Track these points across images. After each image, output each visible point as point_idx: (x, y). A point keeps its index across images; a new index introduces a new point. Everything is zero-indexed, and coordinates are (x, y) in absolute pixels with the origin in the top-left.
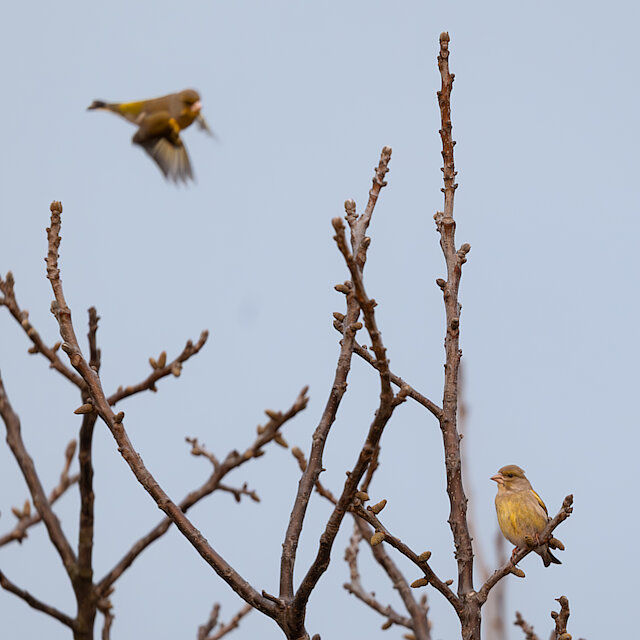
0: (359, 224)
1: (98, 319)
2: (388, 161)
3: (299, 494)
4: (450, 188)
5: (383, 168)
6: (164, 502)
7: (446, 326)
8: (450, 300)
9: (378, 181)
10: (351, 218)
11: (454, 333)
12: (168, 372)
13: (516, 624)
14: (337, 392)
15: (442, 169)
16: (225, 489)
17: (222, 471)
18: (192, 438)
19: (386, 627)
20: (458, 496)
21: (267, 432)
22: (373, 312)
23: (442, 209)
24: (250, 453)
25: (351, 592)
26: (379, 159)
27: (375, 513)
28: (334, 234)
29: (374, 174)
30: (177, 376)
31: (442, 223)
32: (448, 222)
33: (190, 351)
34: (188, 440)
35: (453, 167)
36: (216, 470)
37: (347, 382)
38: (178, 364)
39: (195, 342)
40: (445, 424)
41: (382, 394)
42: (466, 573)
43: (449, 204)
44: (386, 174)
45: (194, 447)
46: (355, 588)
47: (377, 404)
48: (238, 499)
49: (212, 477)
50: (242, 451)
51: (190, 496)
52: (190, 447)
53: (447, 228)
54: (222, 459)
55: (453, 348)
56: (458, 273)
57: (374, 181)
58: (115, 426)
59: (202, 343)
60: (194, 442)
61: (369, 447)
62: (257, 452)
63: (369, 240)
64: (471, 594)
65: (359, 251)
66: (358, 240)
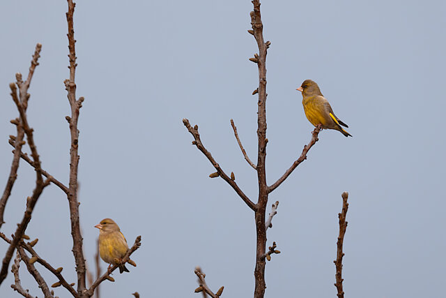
0: (24, 86)
2: (39, 51)
4: (73, 66)
5: (37, 55)
7: (71, 143)
8: (73, 128)
9: (34, 63)
10: (20, 83)
11: (75, 146)
14: (11, 179)
15: (69, 56)
20: (78, 236)
23: (69, 78)
25: (15, 289)
26: (35, 50)
27: (32, 246)
29: (32, 59)
31: (68, 86)
32: (72, 85)
35: (74, 54)
37: (17, 174)
40: (70, 197)
41: (37, 181)
42: (82, 280)
43: (73, 75)
44: (39, 59)
46: (18, 287)
53: (71, 88)
55: (75, 155)
56: (78, 113)
57: (32, 63)
63: (29, 95)
64: (85, 291)
65: (24, 101)
66: (23, 95)
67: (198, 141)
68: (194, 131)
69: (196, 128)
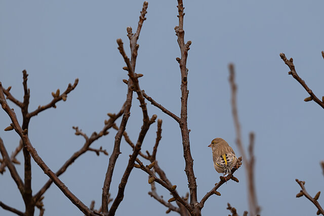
0: (134, 38)
1: (28, 75)
2: (146, 8)
3: (109, 165)
4: (181, 15)
5: (144, 12)
6: (47, 170)
7: (181, 80)
8: (183, 67)
9: (142, 18)
10: (130, 35)
11: (185, 83)
12: (60, 99)
13: (228, 209)
14: (125, 116)
15: (177, 7)
16: (92, 150)
17: (90, 142)
18: (75, 127)
19: (168, 212)
20: (189, 158)
21: (109, 123)
22: (138, 82)
23: (178, 25)
24: (102, 133)
25: (152, 196)
26: (142, 7)
27: (150, 169)
28: (118, 46)
29: (140, 15)
30: (65, 100)
31: (178, 32)
32: (181, 31)
33: (70, 88)
34: (74, 128)
35: (182, 5)
36: (87, 141)
37: (130, 112)
38: (65, 95)
39: (73, 84)
40: (182, 125)
41: (144, 119)
42: (194, 194)
43: (181, 23)
44: (146, 14)
45: (77, 131)
46: (153, 194)
47: (142, 124)
48: (98, 154)
49: (85, 145)
50: (98, 132)
51: (75, 154)
52: (75, 131)
53: (181, 34)
54: (89, 136)
55: (185, 90)
56: (186, 54)
57: (140, 18)
58: (23, 136)
59: (76, 85)
60: (77, 129)
61: (139, 143)
62: (105, 133)
63: (138, 46)
64: (196, 204)
65: (134, 51)
66: (133, 46)
67: (293, 72)
68: (290, 63)
69: (291, 60)
